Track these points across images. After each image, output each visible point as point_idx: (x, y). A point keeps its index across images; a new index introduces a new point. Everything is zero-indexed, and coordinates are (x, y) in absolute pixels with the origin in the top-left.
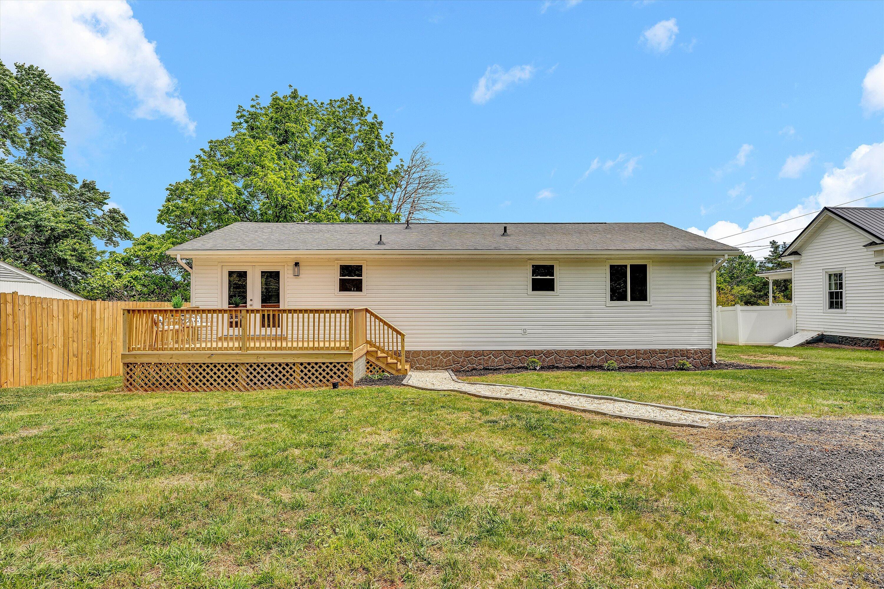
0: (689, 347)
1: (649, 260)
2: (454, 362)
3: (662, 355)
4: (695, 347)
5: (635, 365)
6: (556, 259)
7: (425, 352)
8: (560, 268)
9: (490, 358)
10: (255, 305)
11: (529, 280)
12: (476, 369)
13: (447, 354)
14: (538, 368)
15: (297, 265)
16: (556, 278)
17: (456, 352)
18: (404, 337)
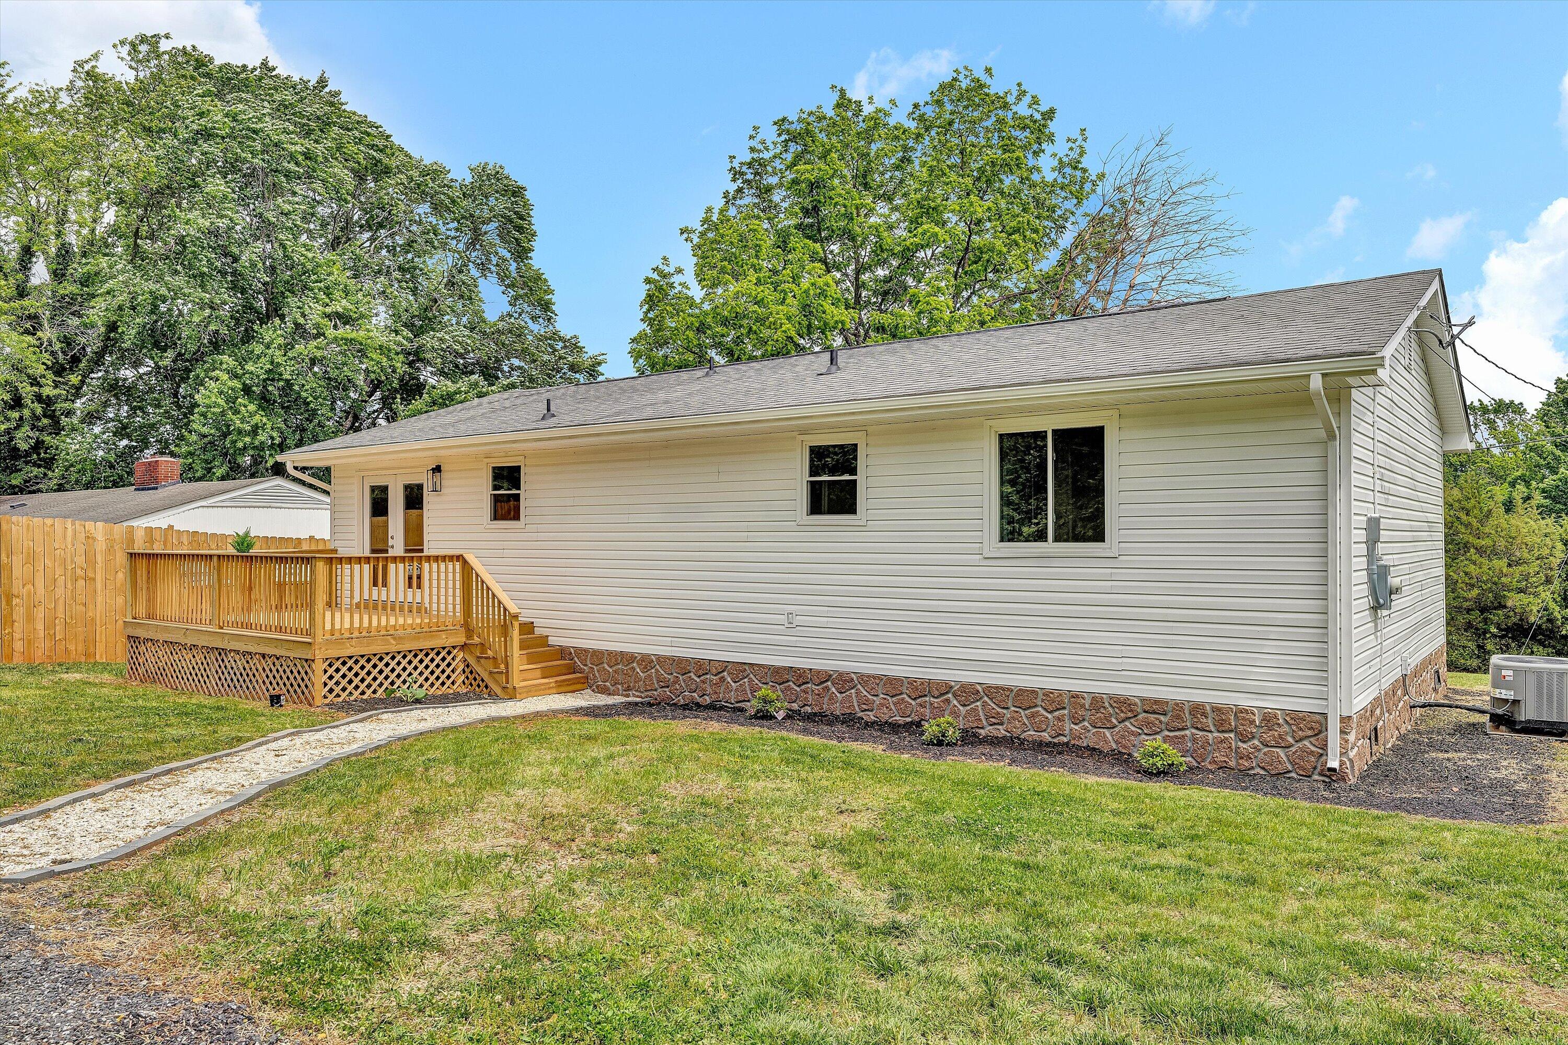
0: (1245, 701)
1: (1111, 412)
2: (658, 681)
3: (1152, 717)
4: (1270, 703)
5: (1065, 740)
6: (862, 427)
7: (610, 653)
8: (870, 451)
9: (723, 679)
10: (397, 547)
11: (799, 488)
12: (698, 705)
13: (646, 661)
14: (780, 715)
15: (437, 469)
16: (860, 478)
17: (661, 660)
18: (516, 617)
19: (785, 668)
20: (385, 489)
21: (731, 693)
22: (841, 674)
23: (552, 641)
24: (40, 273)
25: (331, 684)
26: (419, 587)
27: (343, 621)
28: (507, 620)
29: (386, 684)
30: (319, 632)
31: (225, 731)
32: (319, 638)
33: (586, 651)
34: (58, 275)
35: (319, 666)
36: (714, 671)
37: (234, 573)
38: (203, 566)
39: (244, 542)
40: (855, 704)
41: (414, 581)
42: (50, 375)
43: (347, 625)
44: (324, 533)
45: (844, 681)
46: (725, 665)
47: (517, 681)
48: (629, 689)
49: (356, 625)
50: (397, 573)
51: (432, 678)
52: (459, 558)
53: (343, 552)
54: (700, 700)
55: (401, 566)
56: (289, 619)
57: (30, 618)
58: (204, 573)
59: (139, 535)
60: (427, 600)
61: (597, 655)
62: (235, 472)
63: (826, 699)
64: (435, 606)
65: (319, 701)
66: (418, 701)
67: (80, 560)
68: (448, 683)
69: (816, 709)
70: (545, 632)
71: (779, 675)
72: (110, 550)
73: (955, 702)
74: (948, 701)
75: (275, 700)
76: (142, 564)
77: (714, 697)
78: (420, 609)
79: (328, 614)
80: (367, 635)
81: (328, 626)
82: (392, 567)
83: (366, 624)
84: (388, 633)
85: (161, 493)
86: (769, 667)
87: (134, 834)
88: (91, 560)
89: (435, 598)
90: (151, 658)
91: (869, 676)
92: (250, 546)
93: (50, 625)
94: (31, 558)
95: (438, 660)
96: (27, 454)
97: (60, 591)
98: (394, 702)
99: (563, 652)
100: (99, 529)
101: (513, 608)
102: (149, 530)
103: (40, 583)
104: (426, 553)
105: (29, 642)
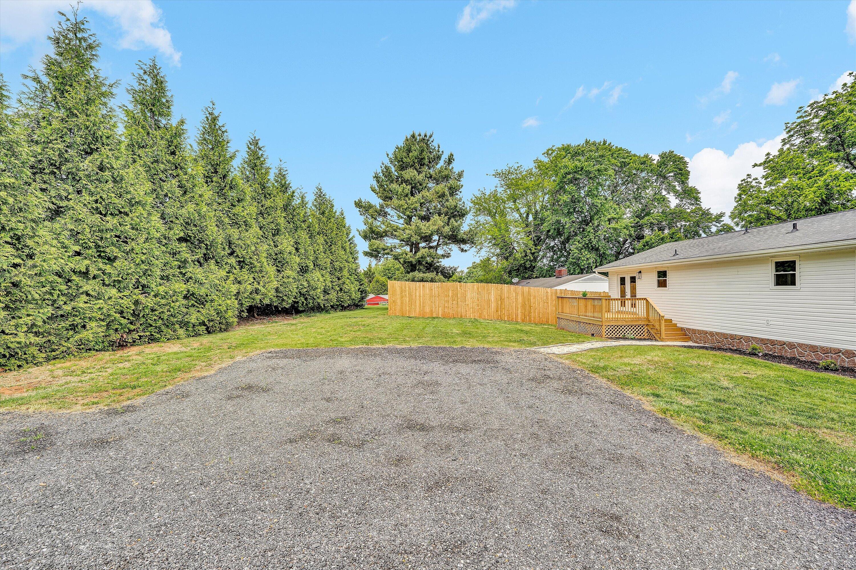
2: (716, 341)
6: (797, 255)
7: (698, 330)
8: (801, 263)
9: (741, 341)
10: (628, 295)
11: (771, 276)
12: (730, 349)
13: (712, 334)
14: (760, 354)
15: (640, 272)
16: (797, 273)
17: (717, 334)
18: (663, 317)
19: (766, 339)
20: (624, 278)
21: (744, 347)
22: (790, 343)
23: (678, 325)
24: (531, 218)
25: (607, 332)
26: (635, 307)
27: (610, 315)
28: (661, 317)
29: (623, 334)
30: (604, 318)
31: (580, 340)
32: (604, 320)
33: (690, 329)
34: (535, 219)
35: (604, 327)
36: (737, 338)
37: (582, 302)
38: (574, 300)
39: (585, 294)
40: (797, 354)
41: (633, 305)
42: (534, 247)
43: (611, 317)
44: (607, 290)
45: (791, 346)
46: (741, 337)
47: (663, 336)
48: (705, 342)
49: (614, 317)
50: (628, 303)
51: (637, 334)
52: (645, 299)
53: (613, 297)
54: (732, 348)
55: (629, 301)
56: (596, 315)
57: (535, 312)
58: (575, 303)
59: (558, 292)
60: (637, 311)
61: (694, 331)
62: (582, 272)
63: (783, 351)
64: (640, 313)
65: (604, 336)
66: (632, 339)
67: (545, 298)
68: (642, 335)
69: (779, 355)
70: (676, 322)
71: (763, 341)
72: (552, 295)
73: (843, 357)
74: (840, 356)
75: (593, 335)
76: (560, 299)
77: (738, 347)
78: (635, 313)
79: (606, 314)
80: (617, 320)
81: (606, 317)
82: (626, 301)
83: (617, 317)
84: (623, 319)
85: (563, 279)
86: (759, 339)
87: (565, 352)
88: (547, 297)
89: (640, 311)
90: (563, 323)
91: (802, 344)
92: (586, 295)
93: (539, 313)
94: (535, 297)
95: (639, 328)
96: (529, 268)
97: (541, 306)
98: (625, 338)
99: (682, 329)
100: (549, 290)
101: (662, 314)
102: (561, 290)
103: (536, 304)
104: (637, 297)
105: (535, 318)
